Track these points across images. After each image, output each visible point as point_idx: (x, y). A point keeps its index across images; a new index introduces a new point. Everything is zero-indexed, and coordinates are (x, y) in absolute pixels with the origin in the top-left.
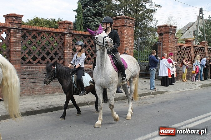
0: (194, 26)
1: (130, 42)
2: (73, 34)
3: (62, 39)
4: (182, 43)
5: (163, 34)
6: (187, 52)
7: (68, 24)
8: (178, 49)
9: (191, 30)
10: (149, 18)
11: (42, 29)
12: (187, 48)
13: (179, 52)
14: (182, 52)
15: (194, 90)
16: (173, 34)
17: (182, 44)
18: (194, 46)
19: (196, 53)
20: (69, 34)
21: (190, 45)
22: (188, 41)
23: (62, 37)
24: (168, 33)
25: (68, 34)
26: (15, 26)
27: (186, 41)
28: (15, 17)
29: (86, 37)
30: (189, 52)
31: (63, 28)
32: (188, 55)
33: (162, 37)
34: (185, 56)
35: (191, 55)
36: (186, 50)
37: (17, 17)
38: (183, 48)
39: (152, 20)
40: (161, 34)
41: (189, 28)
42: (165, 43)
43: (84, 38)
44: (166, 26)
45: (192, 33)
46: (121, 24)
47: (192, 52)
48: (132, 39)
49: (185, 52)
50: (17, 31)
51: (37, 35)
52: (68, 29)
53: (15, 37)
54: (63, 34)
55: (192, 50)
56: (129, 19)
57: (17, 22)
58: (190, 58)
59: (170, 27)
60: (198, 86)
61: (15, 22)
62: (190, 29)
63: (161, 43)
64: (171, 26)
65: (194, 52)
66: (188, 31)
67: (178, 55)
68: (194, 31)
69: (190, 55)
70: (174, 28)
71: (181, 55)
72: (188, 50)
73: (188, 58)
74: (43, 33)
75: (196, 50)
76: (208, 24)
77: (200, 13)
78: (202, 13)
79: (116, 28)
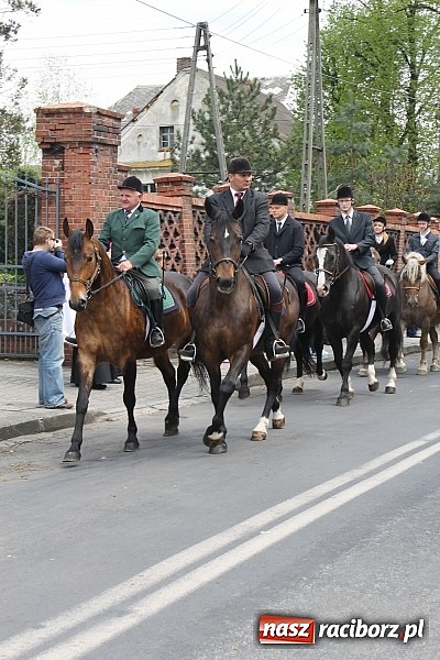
5: (62, 150)
6: (167, 234)
12: (165, 216)
16: (109, 151)
18: (194, 206)
21: (178, 201)
22: (167, 183)
24: (88, 144)
30: (176, 234)
32: (172, 246)
33: (57, 162)
35: (182, 247)
40: (51, 149)
42: (75, 191)
44: (78, 112)
47: (188, 232)
55: (188, 221)
58: (177, 259)
59: (96, 118)
63: (52, 188)
64: (99, 113)
65: (196, 234)
69: (177, 243)
70: (111, 120)
72: (171, 222)
73: (168, 258)
76: (230, 97)
77: (198, 48)
78: (206, 47)
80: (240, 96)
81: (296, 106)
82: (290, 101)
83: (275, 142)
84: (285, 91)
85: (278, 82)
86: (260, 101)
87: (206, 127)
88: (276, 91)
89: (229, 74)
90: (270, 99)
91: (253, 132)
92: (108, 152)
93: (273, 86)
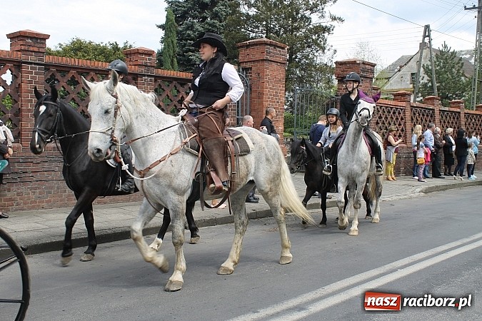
0: (413, 64)
1: (278, 96)
2: (157, 78)
4: (386, 99)
6: (397, 119)
7: (145, 54)
8: (379, 111)
9: (407, 71)
10: (318, 45)
11: (89, 64)
12: (396, 111)
13: (380, 117)
14: (386, 118)
15: (411, 198)
17: (386, 102)
18: (411, 106)
19: (415, 120)
20: (148, 76)
21: (404, 104)
22: (399, 96)
25: (144, 75)
26: (31, 58)
27: (395, 95)
28: (31, 38)
29: (185, 84)
30: (402, 119)
31: (135, 63)
32: (400, 125)
34: (393, 127)
35: (405, 125)
36: (394, 113)
37: (37, 39)
38: (389, 109)
40: (341, 80)
41: (401, 67)
43: (178, 86)
44: (354, 63)
45: (409, 77)
46: (258, 57)
47: (408, 118)
48: (281, 90)
49: (392, 118)
50: (35, 69)
52: (146, 66)
53: (30, 82)
54: (136, 76)
55: (408, 114)
56: (275, 46)
57: (36, 49)
58: (402, 130)
59: (362, 66)
60: (418, 190)
61: (31, 49)
62: (404, 69)
64: (364, 63)
65: (412, 119)
66: (400, 73)
67: (377, 123)
68: (412, 74)
69: (402, 123)
70: (370, 67)
71: (384, 124)
72: (399, 113)
73: (398, 130)
75: (415, 114)
76: (442, 59)
78: (429, 36)
79: (248, 65)
80: (447, 59)
83: (463, 79)
86: (456, 60)
89: (441, 48)
91: (452, 73)
92: (368, 81)
93: (466, 54)
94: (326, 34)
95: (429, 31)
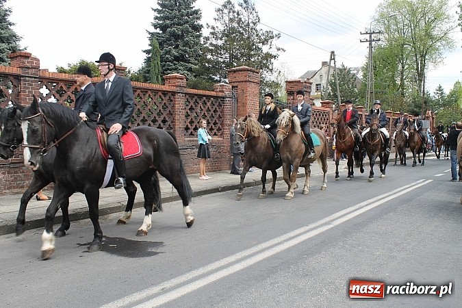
3: (171, 101)
5: (294, 94)
6: (325, 119)
10: (268, 68)
12: (324, 114)
13: (315, 119)
20: (181, 93)
21: (328, 109)
22: (324, 103)
23: (172, 98)
25: (179, 93)
27: (322, 103)
30: (328, 120)
31: (173, 84)
32: (326, 123)
33: (292, 97)
34: (322, 125)
38: (319, 113)
39: (271, 70)
40: (290, 93)
44: (298, 82)
46: (242, 79)
49: (321, 119)
51: (142, 95)
52: (180, 87)
54: (174, 93)
56: (253, 72)
59: (304, 84)
63: (290, 105)
68: (317, 85)
70: (309, 84)
72: (326, 116)
74: (149, 92)
77: (331, 59)
78: (334, 59)
79: (235, 84)
80: (344, 75)
81: (362, 77)
82: (360, 75)
83: (355, 89)
84: (358, 72)
85: (356, 69)
86: (351, 76)
87: (333, 85)
88: (355, 72)
89: (340, 67)
90: (354, 75)
91: (348, 86)
92: (307, 94)
93: (354, 70)
94: (273, 60)
95: (334, 55)
